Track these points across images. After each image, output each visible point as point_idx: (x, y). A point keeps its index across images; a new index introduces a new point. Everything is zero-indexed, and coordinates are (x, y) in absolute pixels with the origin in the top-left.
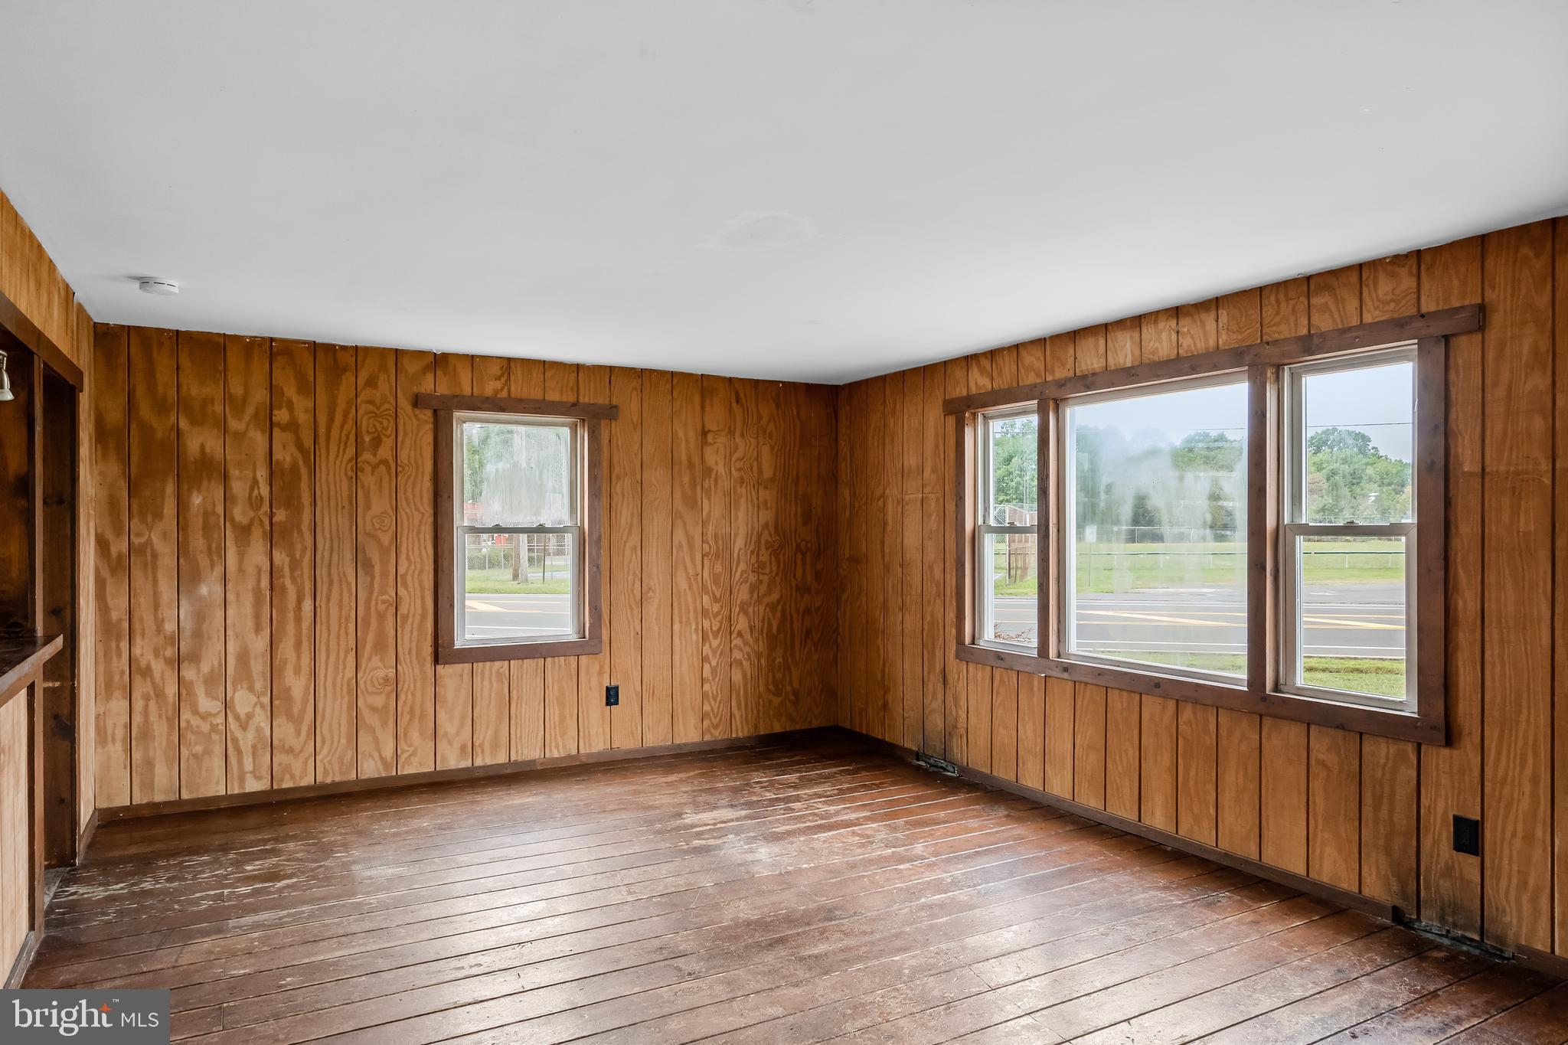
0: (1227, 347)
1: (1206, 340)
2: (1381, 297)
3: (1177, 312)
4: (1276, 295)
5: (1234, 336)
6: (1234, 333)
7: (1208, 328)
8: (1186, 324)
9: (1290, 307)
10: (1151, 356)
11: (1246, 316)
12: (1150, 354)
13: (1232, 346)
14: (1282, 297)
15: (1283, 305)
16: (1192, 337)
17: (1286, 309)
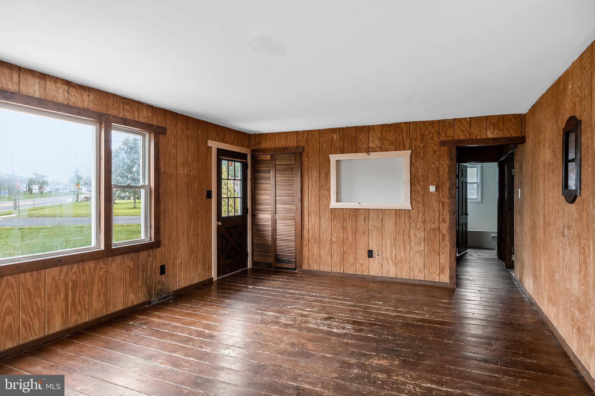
0: (92, 110)
1: (83, 103)
2: (144, 115)
3: (68, 83)
4: (113, 99)
5: (96, 107)
6: (96, 105)
7: (84, 98)
8: (73, 91)
9: (118, 106)
10: (52, 98)
11: (101, 101)
12: (52, 96)
13: (95, 110)
14: (115, 100)
15: (115, 103)
16: (76, 98)
17: (116, 105)
